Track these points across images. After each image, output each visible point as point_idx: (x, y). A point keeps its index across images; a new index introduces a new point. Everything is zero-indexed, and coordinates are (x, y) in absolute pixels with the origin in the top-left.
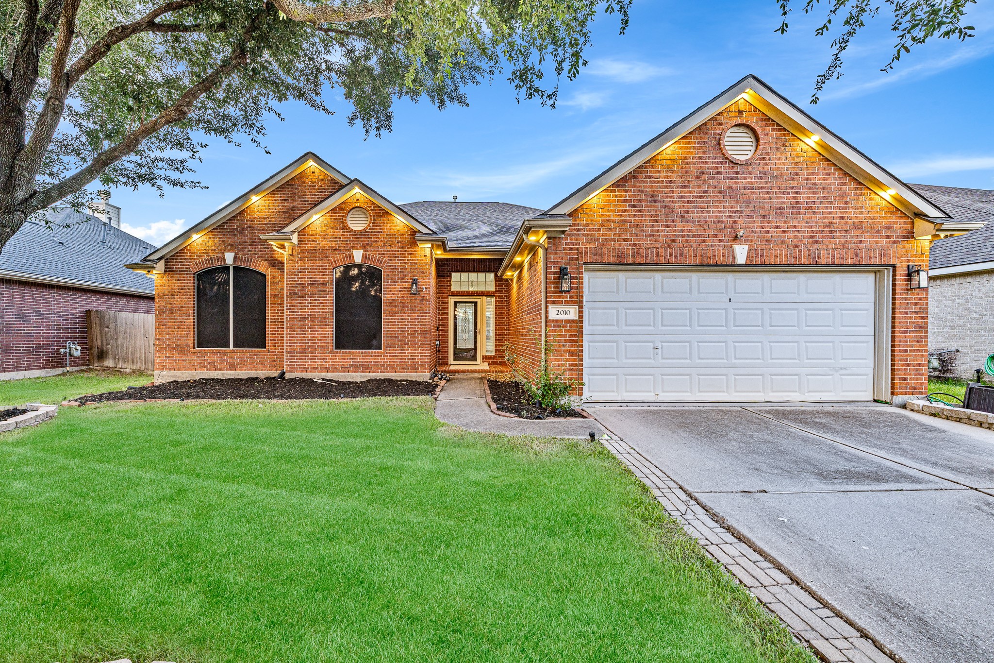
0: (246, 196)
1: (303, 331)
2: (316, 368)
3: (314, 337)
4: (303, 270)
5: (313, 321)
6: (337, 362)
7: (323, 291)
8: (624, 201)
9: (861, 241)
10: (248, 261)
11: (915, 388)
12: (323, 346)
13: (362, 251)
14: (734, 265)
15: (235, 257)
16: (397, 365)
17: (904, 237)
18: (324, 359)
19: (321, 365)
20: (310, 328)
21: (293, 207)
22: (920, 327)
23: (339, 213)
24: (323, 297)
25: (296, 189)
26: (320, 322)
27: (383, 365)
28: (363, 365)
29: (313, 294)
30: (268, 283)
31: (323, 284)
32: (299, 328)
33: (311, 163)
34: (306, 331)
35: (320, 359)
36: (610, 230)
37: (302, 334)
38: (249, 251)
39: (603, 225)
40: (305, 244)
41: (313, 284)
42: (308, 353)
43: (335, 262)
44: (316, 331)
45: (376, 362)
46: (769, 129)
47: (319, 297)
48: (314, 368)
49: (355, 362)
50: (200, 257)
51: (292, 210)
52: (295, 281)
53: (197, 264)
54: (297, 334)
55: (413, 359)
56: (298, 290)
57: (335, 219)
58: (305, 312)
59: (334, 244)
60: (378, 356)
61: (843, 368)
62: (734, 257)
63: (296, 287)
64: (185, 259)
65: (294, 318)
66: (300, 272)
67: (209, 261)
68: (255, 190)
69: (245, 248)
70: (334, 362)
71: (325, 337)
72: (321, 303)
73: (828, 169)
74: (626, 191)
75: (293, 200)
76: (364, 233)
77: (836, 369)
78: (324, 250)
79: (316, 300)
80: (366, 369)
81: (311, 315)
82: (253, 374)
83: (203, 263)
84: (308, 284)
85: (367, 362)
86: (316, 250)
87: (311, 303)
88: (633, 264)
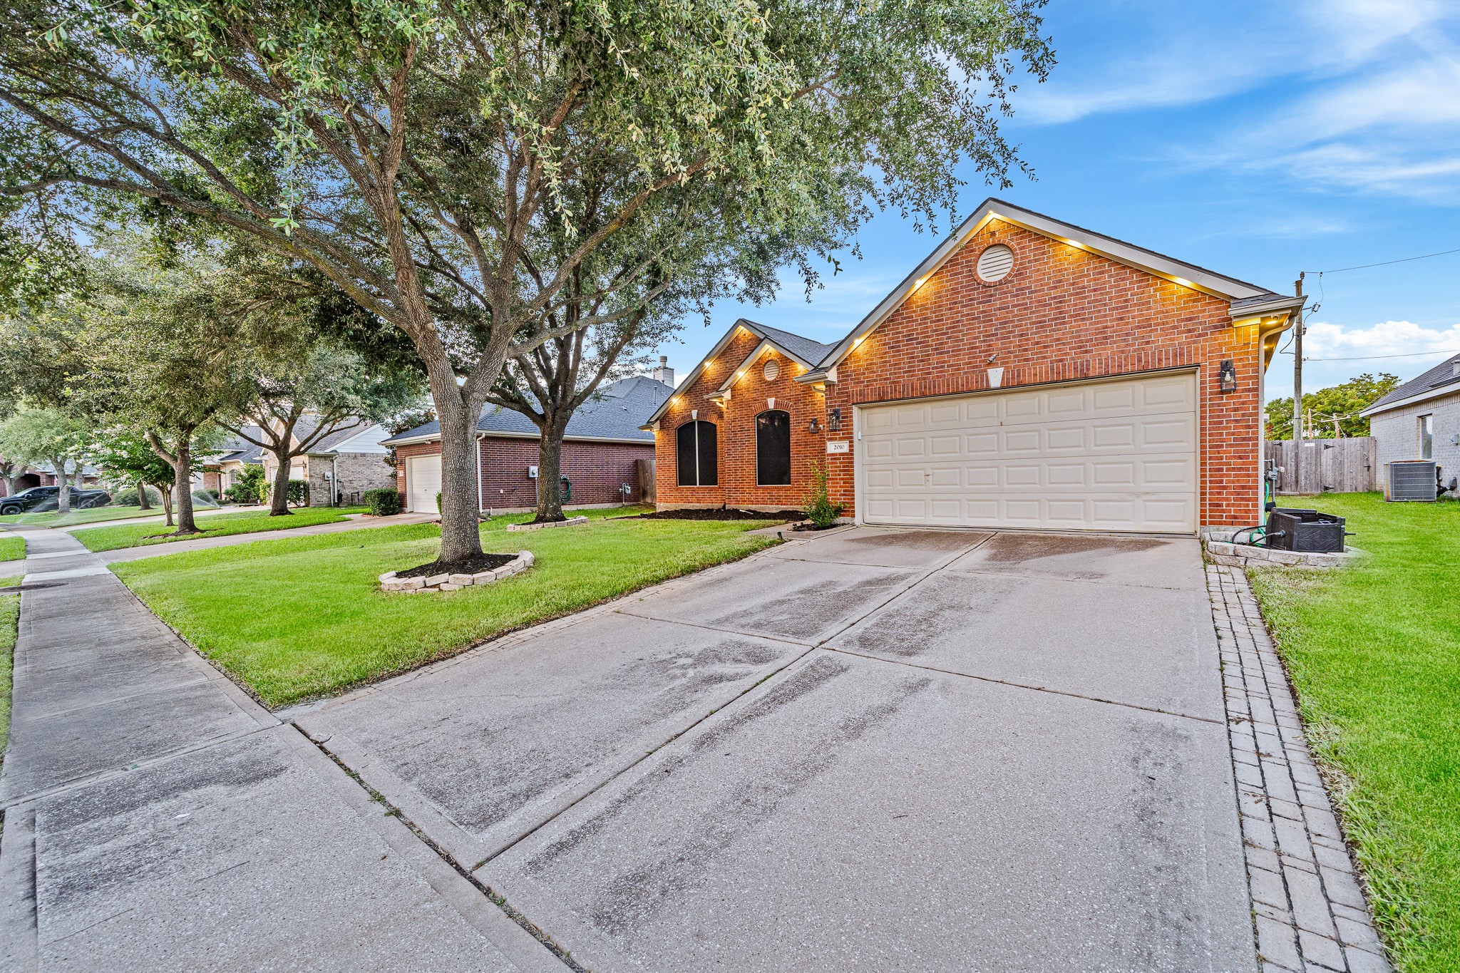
0: (701, 365)
2: (745, 501)
3: (743, 475)
5: (742, 462)
6: (759, 496)
7: (748, 436)
8: (884, 345)
9: (1148, 343)
10: (705, 416)
11: (1235, 517)
12: (749, 483)
13: (774, 399)
14: (988, 389)
15: (698, 413)
17: (1215, 327)
18: (750, 493)
19: (747, 499)
20: (740, 467)
22: (1244, 439)
23: (759, 367)
24: (748, 441)
25: (733, 350)
26: (748, 462)
27: (792, 499)
28: (777, 498)
29: (742, 439)
30: (718, 431)
31: (748, 430)
32: (733, 467)
33: (741, 328)
34: (737, 470)
35: (748, 493)
36: (873, 372)
37: (736, 472)
38: (705, 407)
39: (867, 369)
40: (736, 397)
41: (741, 431)
42: (739, 488)
43: (756, 410)
44: (745, 470)
45: (786, 496)
46: (1026, 242)
47: (745, 441)
48: (743, 501)
49: (772, 496)
50: (678, 415)
51: (729, 369)
52: (730, 429)
53: (677, 422)
54: (732, 473)
56: (732, 437)
57: (755, 373)
58: (737, 454)
59: (755, 395)
60: (789, 490)
61: (1147, 493)
62: (987, 381)
63: (731, 435)
64: (670, 418)
65: (730, 460)
66: (734, 420)
67: (683, 418)
68: (707, 358)
69: (703, 405)
70: (757, 496)
71: (752, 475)
72: (747, 446)
73: (1101, 267)
74: (886, 335)
76: (775, 382)
77: (1138, 495)
78: (748, 401)
79: (744, 444)
80: (779, 501)
81: (740, 457)
82: (710, 506)
83: (680, 420)
84: (738, 431)
85: (780, 496)
86: (743, 402)
87: (741, 447)
88: (892, 400)
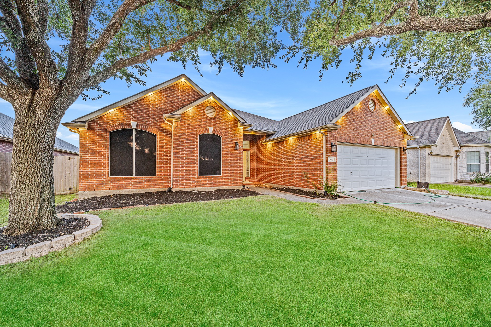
0: (144, 92)
1: (183, 166)
2: (190, 185)
3: (188, 169)
4: (183, 135)
5: (188, 161)
6: (200, 182)
7: (193, 146)
10: (145, 127)
12: (193, 174)
13: (213, 128)
15: (137, 124)
16: (229, 183)
18: (194, 181)
19: (192, 184)
20: (186, 165)
21: (172, 101)
23: (202, 107)
24: (193, 149)
25: (174, 91)
26: (192, 161)
27: (223, 183)
28: (213, 183)
29: (188, 147)
30: (157, 140)
31: (193, 143)
32: (180, 164)
33: (183, 80)
34: (184, 166)
35: (192, 181)
37: (182, 168)
38: (146, 122)
40: (184, 121)
41: (188, 142)
42: (185, 177)
43: (200, 132)
44: (190, 166)
45: (219, 181)
47: (191, 149)
48: (188, 185)
49: (210, 182)
50: (114, 122)
51: (172, 102)
52: (178, 140)
53: (112, 127)
54: (180, 168)
55: (236, 179)
56: (180, 145)
57: (200, 111)
58: (184, 156)
59: (199, 123)
60: (220, 178)
63: (179, 143)
64: (103, 123)
65: (178, 160)
66: (181, 135)
67: (120, 125)
69: (144, 120)
70: (199, 182)
71: (194, 169)
72: (192, 152)
75: (173, 97)
76: (214, 119)
78: (194, 125)
79: (190, 150)
80: (215, 185)
81: (187, 158)
83: (116, 126)
84: (185, 142)
85: (215, 181)
86: (189, 125)
87: (187, 152)
